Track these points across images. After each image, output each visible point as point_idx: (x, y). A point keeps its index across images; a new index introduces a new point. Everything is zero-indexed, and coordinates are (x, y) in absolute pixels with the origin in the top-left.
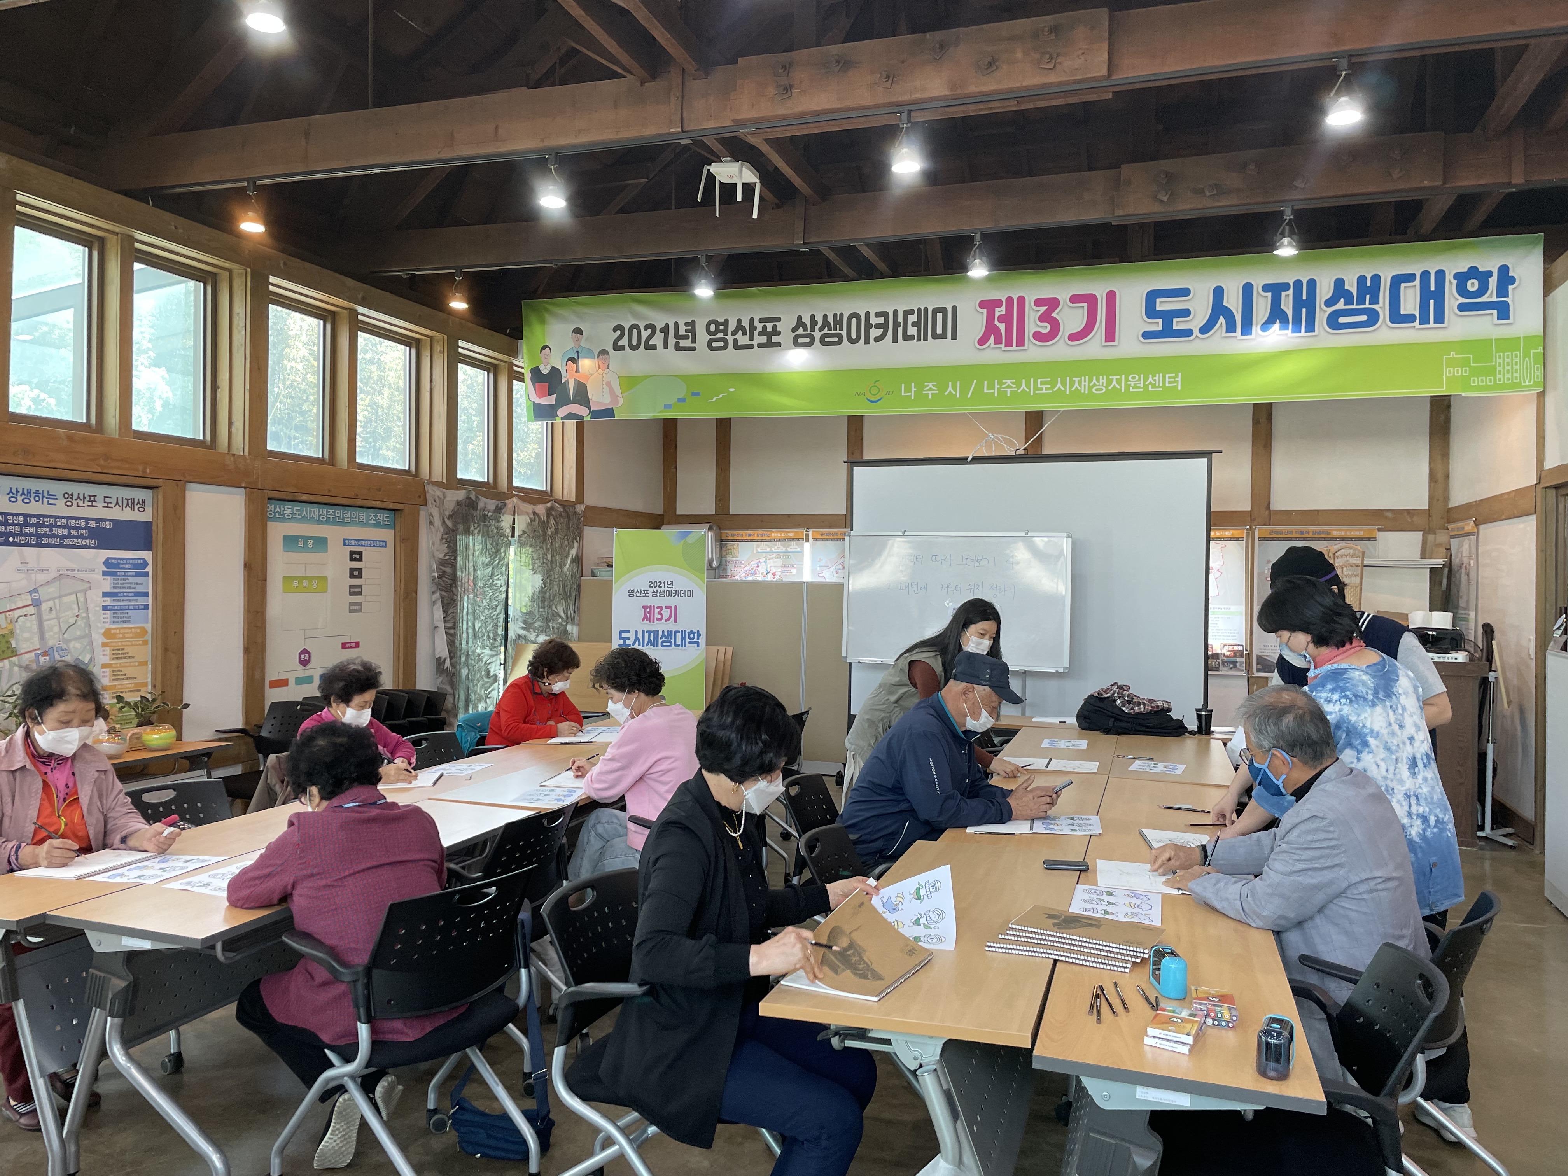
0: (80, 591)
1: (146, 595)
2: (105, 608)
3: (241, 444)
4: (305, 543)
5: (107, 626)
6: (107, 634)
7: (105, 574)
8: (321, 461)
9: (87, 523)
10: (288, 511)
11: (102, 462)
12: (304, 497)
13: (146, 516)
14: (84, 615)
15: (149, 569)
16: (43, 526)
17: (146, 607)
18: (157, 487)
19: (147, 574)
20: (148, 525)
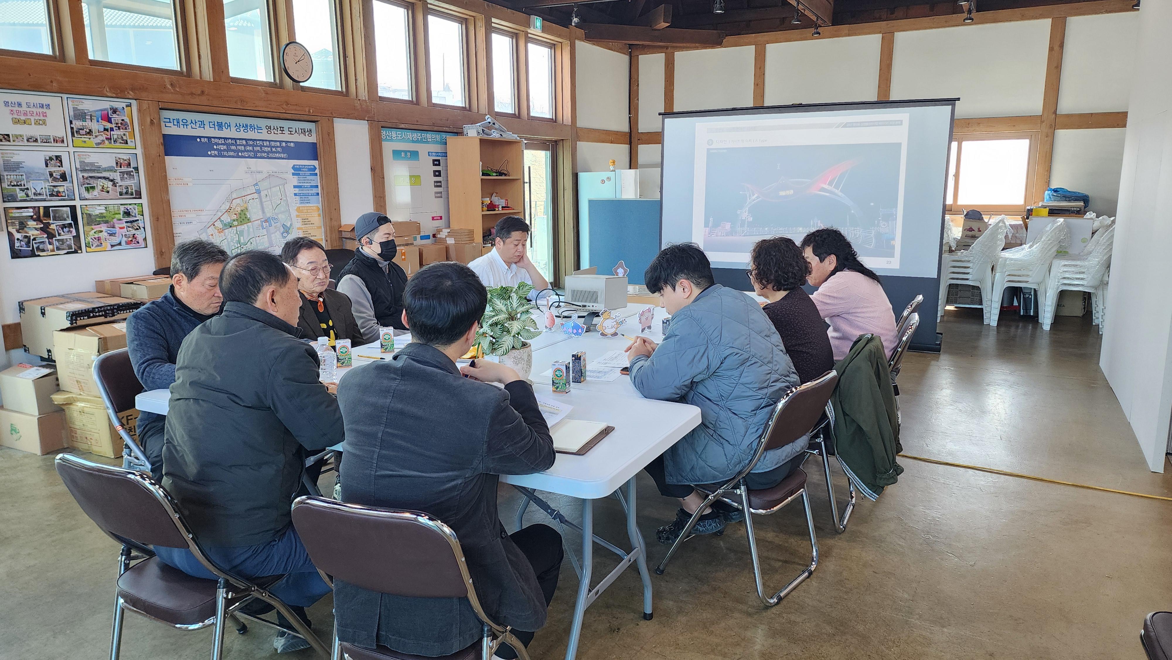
0: (281, 185)
1: (317, 187)
2: (295, 195)
3: (363, 94)
4: (406, 154)
5: (298, 205)
6: (298, 210)
7: (293, 174)
8: (411, 102)
9: (281, 144)
10: (394, 135)
11: (285, 106)
12: (403, 126)
13: (312, 139)
14: (285, 199)
15: (317, 171)
16: (257, 146)
17: (318, 194)
18: (318, 121)
19: (316, 174)
20: (314, 145)
